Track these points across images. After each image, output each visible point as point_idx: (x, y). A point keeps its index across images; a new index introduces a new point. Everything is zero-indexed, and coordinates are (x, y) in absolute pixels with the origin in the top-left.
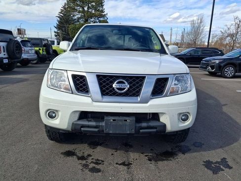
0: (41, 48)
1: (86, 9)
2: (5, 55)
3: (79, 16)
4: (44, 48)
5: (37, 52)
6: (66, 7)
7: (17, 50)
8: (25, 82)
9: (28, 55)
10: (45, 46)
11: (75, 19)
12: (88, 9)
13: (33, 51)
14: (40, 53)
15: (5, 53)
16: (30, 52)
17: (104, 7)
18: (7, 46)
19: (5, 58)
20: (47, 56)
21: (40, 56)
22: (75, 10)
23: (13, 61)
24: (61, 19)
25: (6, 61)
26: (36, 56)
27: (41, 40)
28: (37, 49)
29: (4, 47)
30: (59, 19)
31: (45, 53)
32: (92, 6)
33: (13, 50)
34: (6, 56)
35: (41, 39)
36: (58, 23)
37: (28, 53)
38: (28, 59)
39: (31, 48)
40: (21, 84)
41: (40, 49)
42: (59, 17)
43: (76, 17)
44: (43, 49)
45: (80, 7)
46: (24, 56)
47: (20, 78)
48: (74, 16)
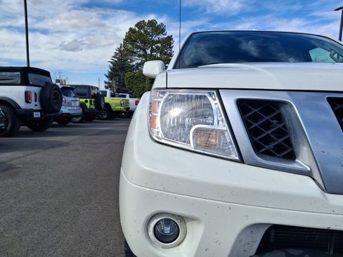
0: (88, 100)
1: (148, 52)
2: (36, 105)
3: (139, 61)
4: (93, 100)
5: (82, 105)
6: (123, 49)
7: (55, 99)
8: (65, 148)
9: (70, 108)
10: (94, 96)
11: (134, 65)
12: (152, 51)
13: (78, 104)
14: (86, 107)
15: (38, 103)
16: (73, 105)
17: (173, 49)
18: (41, 92)
19: (36, 111)
20: (96, 111)
21: (86, 111)
22: (133, 53)
23: (47, 115)
24: (114, 65)
25: (37, 115)
26: (80, 111)
27: (89, 88)
28: (83, 100)
29: (35, 94)
30: (111, 65)
31: (93, 107)
32: (157, 47)
33: (50, 98)
34: (38, 108)
35: (89, 86)
36: (110, 70)
37: (70, 106)
38: (69, 114)
39: (74, 99)
40: (57, 149)
41: (86, 101)
42: (112, 63)
43: (134, 63)
44: (91, 101)
45: (141, 49)
46: (64, 110)
47: (57, 142)
48: (132, 61)
